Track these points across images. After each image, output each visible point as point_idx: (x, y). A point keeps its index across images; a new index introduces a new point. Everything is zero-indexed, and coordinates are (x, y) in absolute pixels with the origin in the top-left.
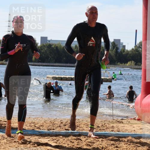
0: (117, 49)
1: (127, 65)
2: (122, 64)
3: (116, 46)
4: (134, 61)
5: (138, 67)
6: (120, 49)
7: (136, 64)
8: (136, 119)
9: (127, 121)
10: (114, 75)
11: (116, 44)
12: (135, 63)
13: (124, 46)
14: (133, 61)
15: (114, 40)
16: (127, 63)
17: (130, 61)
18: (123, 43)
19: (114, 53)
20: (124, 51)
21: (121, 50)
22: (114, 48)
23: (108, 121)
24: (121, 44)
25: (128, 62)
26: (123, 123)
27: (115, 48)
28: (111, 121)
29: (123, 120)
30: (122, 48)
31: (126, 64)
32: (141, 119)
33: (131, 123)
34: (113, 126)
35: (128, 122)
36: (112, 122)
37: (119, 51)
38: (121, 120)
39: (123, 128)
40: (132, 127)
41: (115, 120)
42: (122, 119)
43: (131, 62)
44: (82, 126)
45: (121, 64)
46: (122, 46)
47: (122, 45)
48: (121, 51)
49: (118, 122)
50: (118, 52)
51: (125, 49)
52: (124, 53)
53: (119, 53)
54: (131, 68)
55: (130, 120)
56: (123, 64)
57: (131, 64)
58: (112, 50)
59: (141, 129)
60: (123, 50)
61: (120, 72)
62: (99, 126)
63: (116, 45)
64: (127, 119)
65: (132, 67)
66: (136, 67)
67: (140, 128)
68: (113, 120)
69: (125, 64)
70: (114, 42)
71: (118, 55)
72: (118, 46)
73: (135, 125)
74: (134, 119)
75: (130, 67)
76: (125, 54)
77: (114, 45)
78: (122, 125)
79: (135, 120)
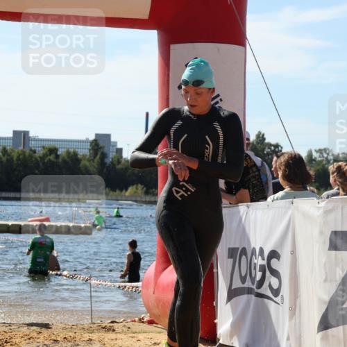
0: (104, 156)
1: (127, 193)
2: (115, 191)
3: (102, 150)
4: (142, 184)
5: (153, 199)
6: (111, 156)
7: (147, 193)
8: (145, 320)
9: (125, 326)
10: (97, 219)
11: (101, 144)
12: (145, 189)
13: (120, 151)
14: (139, 185)
15: (97, 135)
16: (126, 190)
17: (133, 185)
18: (116, 143)
19: (96, 166)
20: (119, 162)
21: (112, 159)
22: (96, 154)
23: (80, 326)
24: (113, 146)
25: (129, 186)
26: (114, 330)
27: (99, 154)
28: (86, 327)
29: (115, 324)
30: (114, 154)
31: (124, 191)
32: (155, 320)
33: (134, 330)
34: (90, 340)
35: (125, 329)
36: (90, 330)
37: (108, 161)
38: (111, 325)
39: (112, 342)
40: (134, 340)
41: (95, 325)
42: (113, 322)
43: (135, 186)
44: (18, 340)
45: (111, 193)
46: (115, 150)
47: (115, 148)
48: (112, 162)
49: (104, 328)
50: (106, 163)
51: (122, 157)
52: (119, 167)
53: (109, 166)
54: (136, 201)
55: (130, 324)
56: (118, 192)
57: (135, 192)
58: (92, 158)
59: (155, 344)
60: (116, 159)
61: (116, 210)
62: (59, 339)
63: (101, 148)
64: (124, 320)
65: (139, 199)
66: (148, 198)
67: (153, 342)
68: (91, 325)
69: (121, 190)
70: (95, 141)
71: (105, 170)
72: (106, 150)
73: (141, 336)
74: (141, 321)
75: (134, 199)
76: (122, 169)
77: (96, 148)
78: (111, 335)
79: (143, 322)
